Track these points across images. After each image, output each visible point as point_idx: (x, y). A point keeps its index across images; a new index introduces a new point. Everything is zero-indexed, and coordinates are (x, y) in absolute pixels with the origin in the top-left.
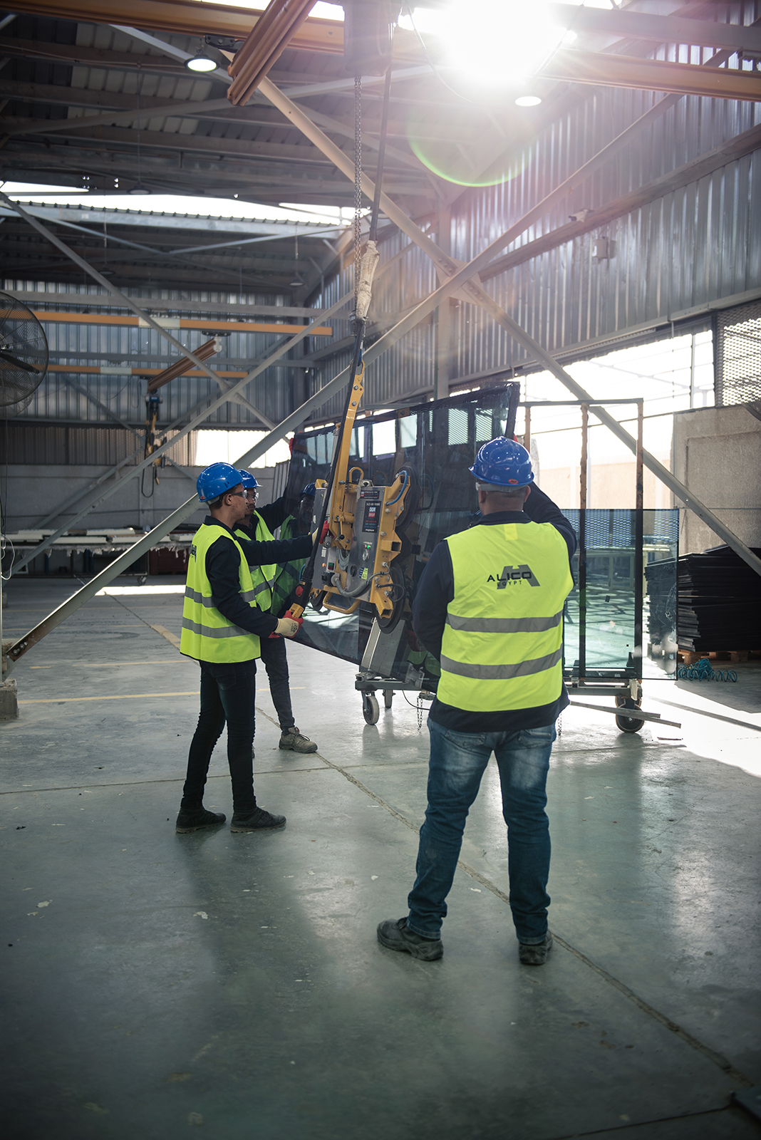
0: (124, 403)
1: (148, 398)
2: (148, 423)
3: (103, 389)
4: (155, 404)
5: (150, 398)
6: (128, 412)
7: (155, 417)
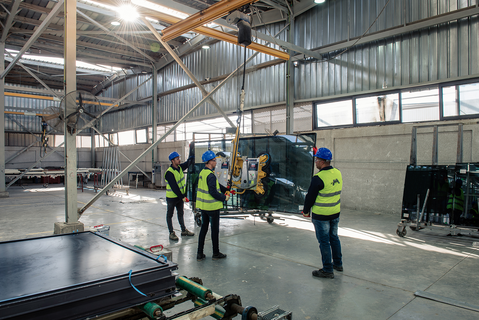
0: (30, 125)
1: (43, 124)
2: (42, 132)
3: (22, 120)
4: (45, 126)
5: (44, 124)
6: (32, 128)
7: (45, 130)
